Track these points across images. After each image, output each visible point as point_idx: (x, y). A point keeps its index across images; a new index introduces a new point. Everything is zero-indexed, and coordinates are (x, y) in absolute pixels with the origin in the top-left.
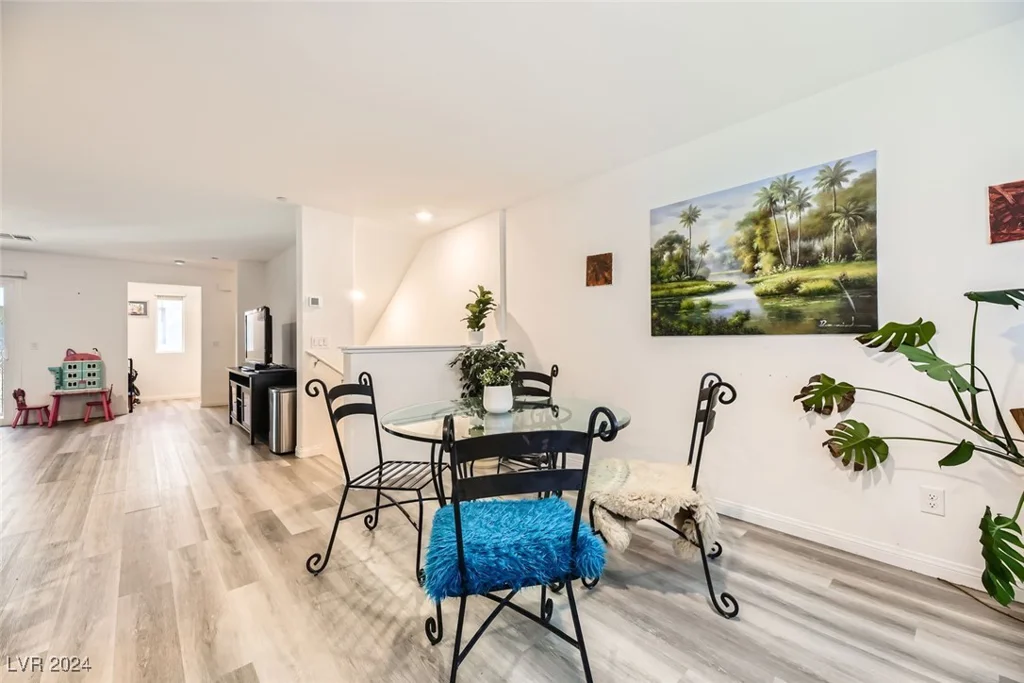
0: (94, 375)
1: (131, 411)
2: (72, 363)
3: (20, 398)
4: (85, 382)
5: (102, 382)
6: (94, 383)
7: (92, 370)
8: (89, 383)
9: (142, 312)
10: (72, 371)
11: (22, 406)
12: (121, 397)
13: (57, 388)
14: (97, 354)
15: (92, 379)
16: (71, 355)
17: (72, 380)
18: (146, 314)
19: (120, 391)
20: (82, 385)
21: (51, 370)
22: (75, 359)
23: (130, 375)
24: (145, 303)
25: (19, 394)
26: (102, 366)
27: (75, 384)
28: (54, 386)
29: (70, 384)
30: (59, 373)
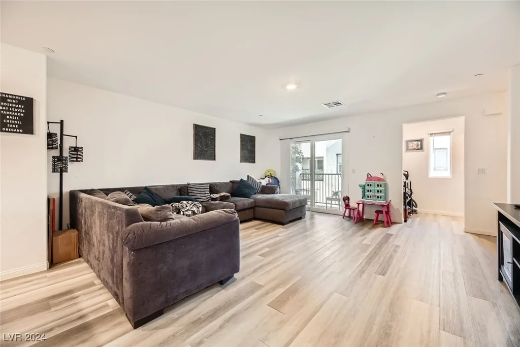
0: (381, 191)
1: (405, 221)
2: (370, 182)
3: (347, 201)
4: (375, 196)
5: (385, 199)
6: (381, 197)
7: (379, 189)
8: (378, 197)
9: (419, 147)
10: (369, 188)
11: (347, 206)
12: (398, 209)
13: (363, 198)
14: (382, 177)
15: (379, 194)
16: (369, 178)
17: (369, 194)
18: (422, 148)
19: (397, 205)
20: (374, 198)
21: (360, 186)
22: (371, 180)
23: (405, 193)
24: (421, 141)
25: (346, 199)
26: (386, 186)
27: (371, 197)
28: (361, 196)
29: (368, 197)
30: (363, 187)
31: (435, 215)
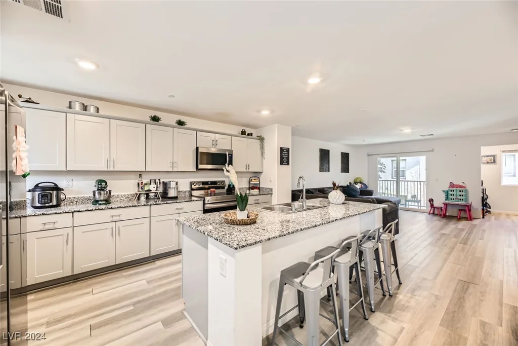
0: (463, 195)
1: (483, 218)
2: (452, 189)
3: (432, 202)
4: (458, 199)
5: (466, 200)
6: (463, 200)
7: (461, 193)
8: (460, 200)
9: (493, 161)
10: (452, 193)
11: (432, 206)
12: (477, 209)
13: (446, 200)
14: (464, 185)
15: (461, 198)
16: (452, 185)
17: (452, 197)
18: (494, 162)
19: (477, 205)
20: (457, 200)
21: (444, 191)
22: (453, 187)
23: (483, 197)
24: (494, 156)
25: (431, 201)
26: (466, 191)
27: (453, 199)
28: (445, 199)
29: (451, 199)
30: (447, 193)
31: (508, 215)
